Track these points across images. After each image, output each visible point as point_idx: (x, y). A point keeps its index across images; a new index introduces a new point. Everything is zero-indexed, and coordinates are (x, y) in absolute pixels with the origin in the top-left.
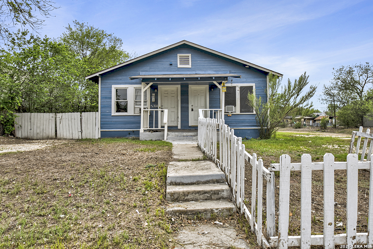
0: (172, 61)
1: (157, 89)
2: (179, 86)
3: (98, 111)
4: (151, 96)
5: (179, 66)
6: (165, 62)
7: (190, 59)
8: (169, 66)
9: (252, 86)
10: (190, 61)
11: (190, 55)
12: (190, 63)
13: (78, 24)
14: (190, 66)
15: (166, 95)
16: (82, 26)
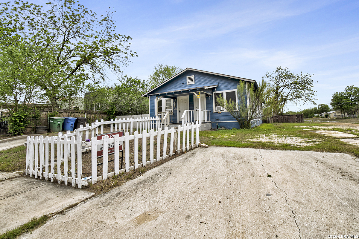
0: (184, 81)
1: (176, 99)
2: (188, 96)
3: (148, 113)
4: (173, 103)
5: (188, 84)
6: (180, 82)
7: (194, 79)
8: (182, 85)
9: (235, 91)
10: (194, 80)
11: (193, 76)
12: (194, 81)
13: (159, 65)
14: (194, 83)
15: (182, 102)
16: (161, 66)
